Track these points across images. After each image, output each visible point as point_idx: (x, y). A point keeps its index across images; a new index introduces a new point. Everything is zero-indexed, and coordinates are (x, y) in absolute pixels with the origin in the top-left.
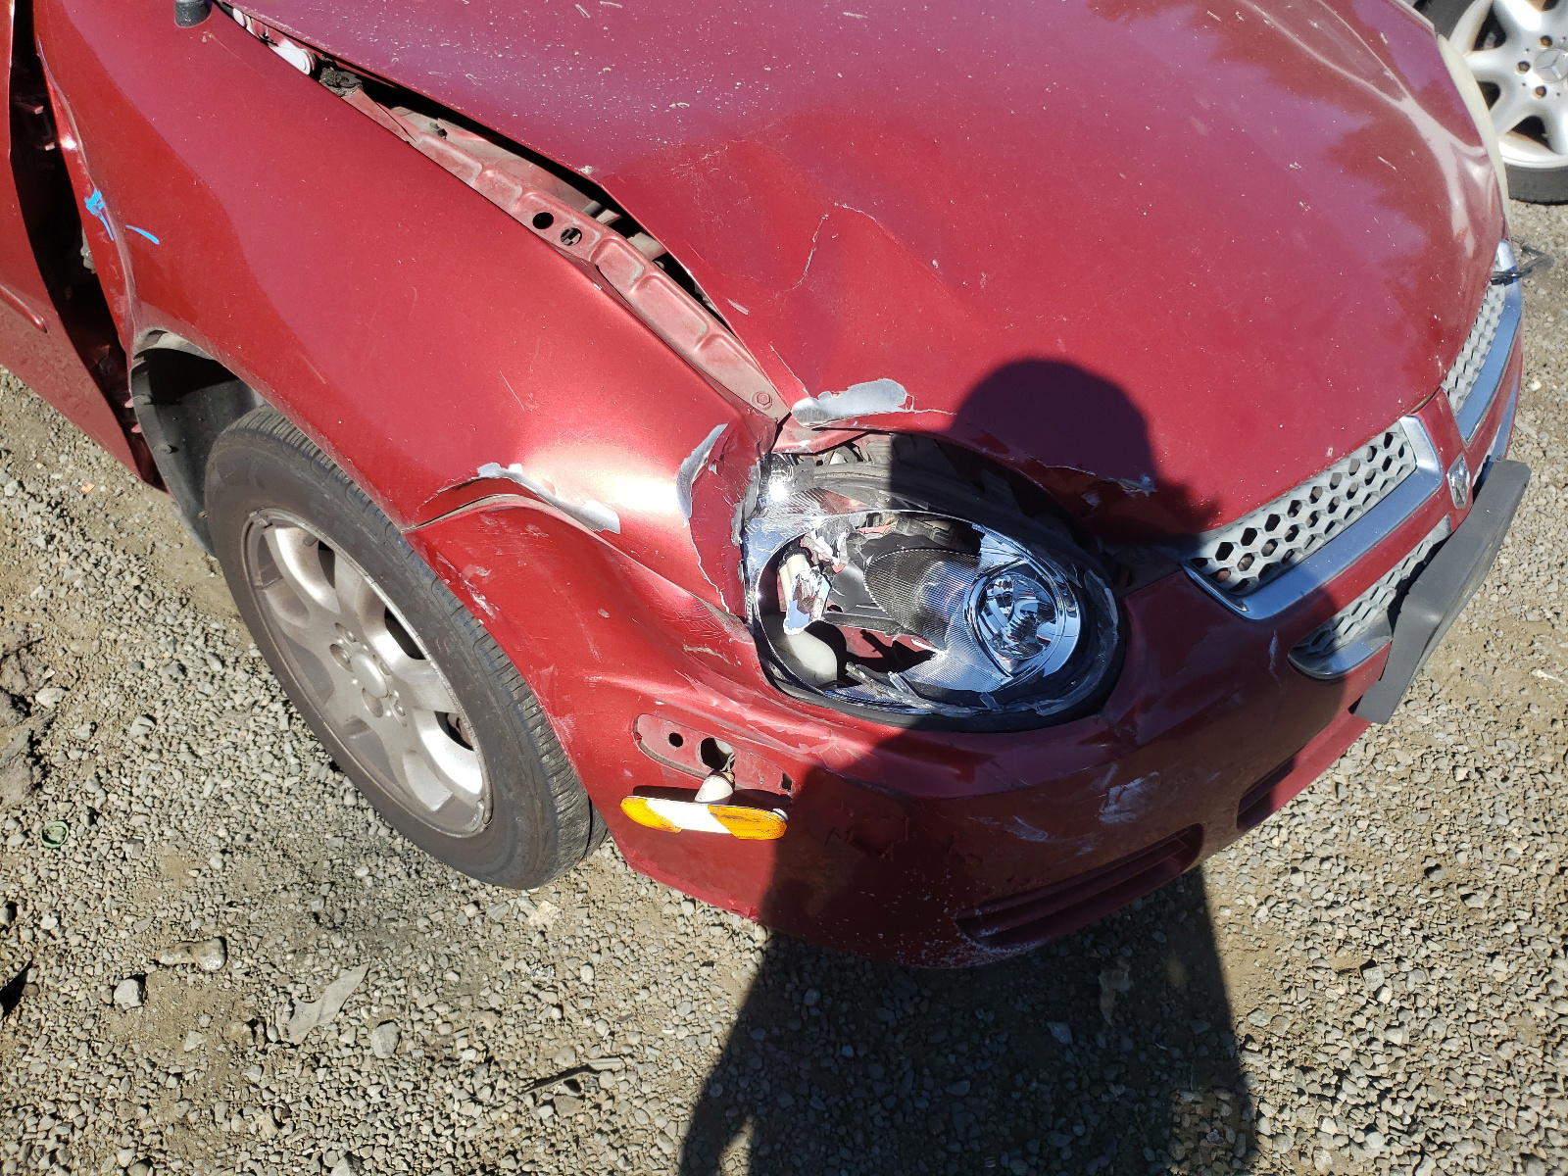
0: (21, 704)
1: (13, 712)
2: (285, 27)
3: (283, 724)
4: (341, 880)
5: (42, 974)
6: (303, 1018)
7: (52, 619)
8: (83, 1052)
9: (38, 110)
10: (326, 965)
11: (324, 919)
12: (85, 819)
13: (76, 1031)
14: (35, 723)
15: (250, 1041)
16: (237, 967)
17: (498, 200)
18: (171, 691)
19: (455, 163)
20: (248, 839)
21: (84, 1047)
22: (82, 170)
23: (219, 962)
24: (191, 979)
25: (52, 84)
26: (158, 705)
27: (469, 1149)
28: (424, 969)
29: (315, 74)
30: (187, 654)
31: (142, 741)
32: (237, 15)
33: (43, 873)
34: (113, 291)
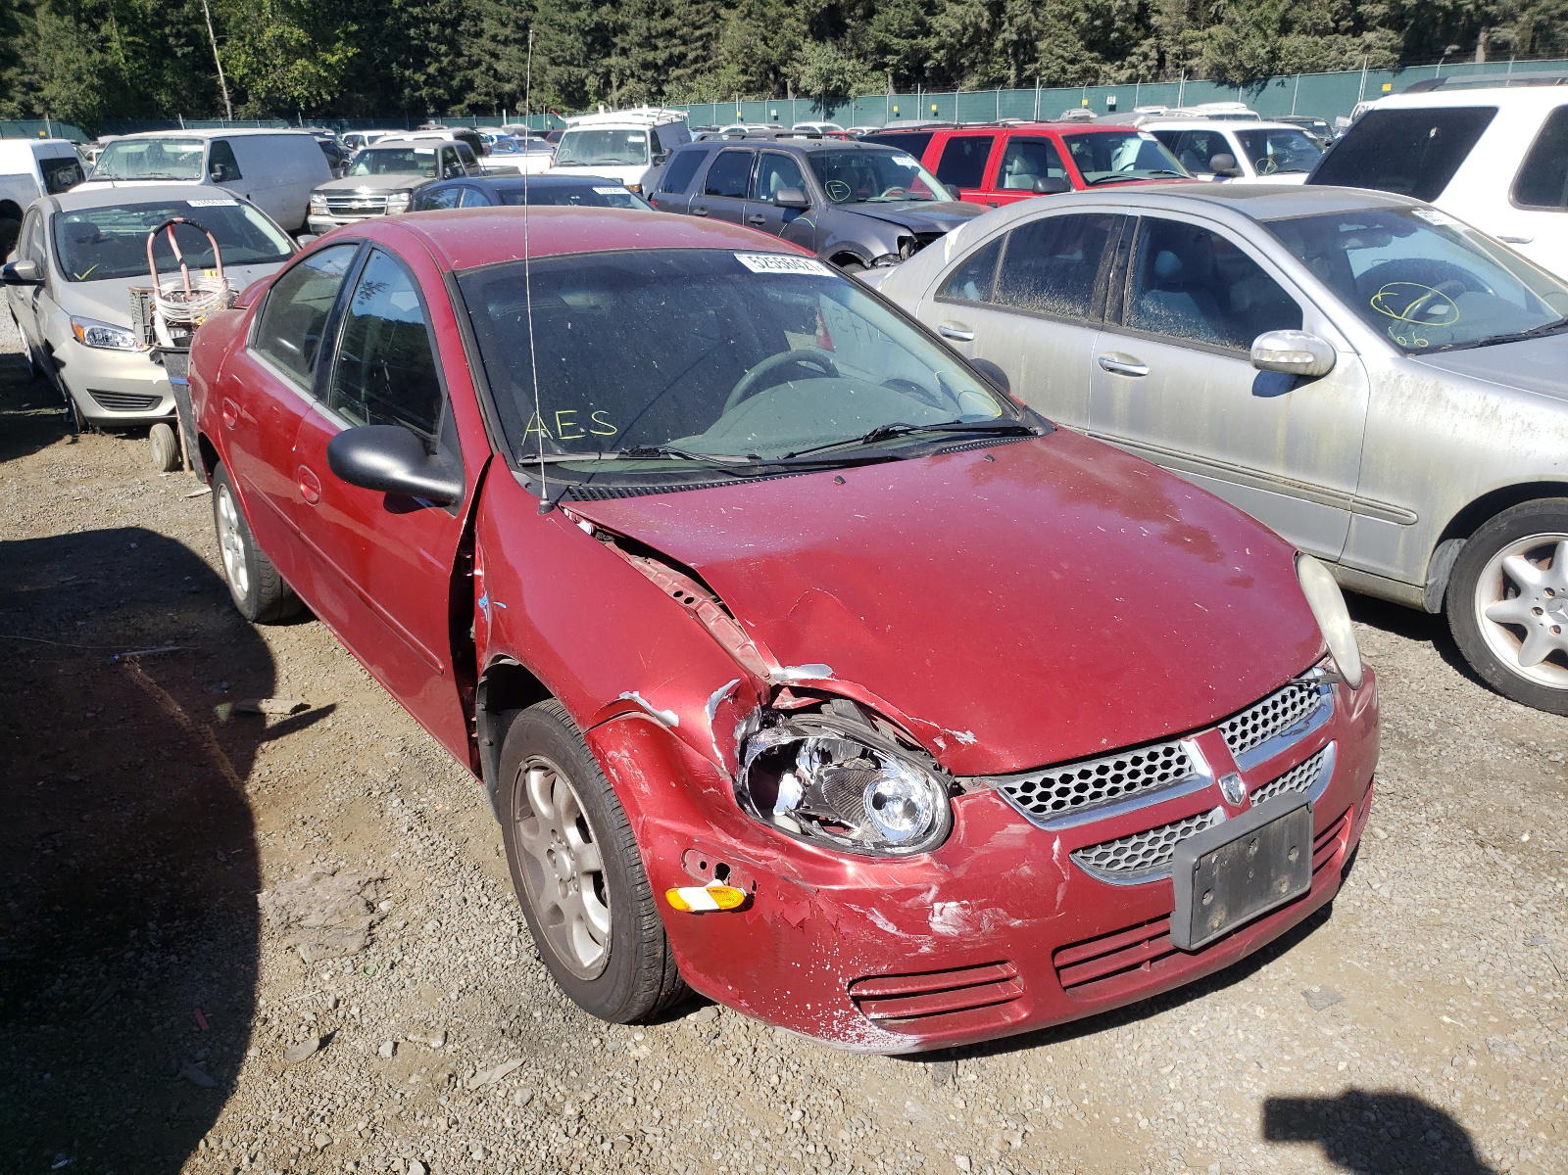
0: (371, 906)
1: (365, 909)
2: (583, 514)
3: (515, 933)
4: (524, 1015)
5: (344, 1034)
6: (479, 1079)
7: (400, 869)
8: (354, 1074)
9: (469, 557)
10: (501, 1056)
11: (507, 1032)
12: (388, 965)
13: (354, 1063)
14: (375, 917)
15: (446, 1084)
16: (450, 1048)
17: (661, 586)
18: (455, 910)
19: (645, 571)
20: (476, 988)
21: (356, 1071)
22: (481, 585)
23: (441, 1043)
24: (423, 1048)
25: (478, 545)
26: (446, 916)
27: (555, 1159)
28: (558, 1067)
29: (593, 534)
30: (471, 894)
31: (431, 932)
32: (566, 511)
33: (358, 988)
34: (481, 649)
